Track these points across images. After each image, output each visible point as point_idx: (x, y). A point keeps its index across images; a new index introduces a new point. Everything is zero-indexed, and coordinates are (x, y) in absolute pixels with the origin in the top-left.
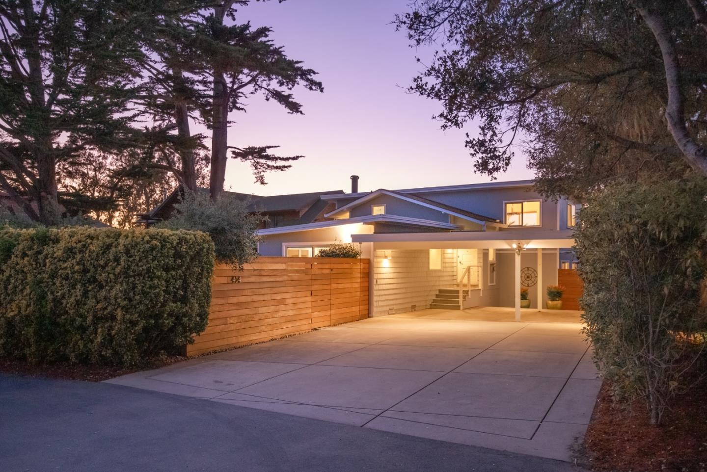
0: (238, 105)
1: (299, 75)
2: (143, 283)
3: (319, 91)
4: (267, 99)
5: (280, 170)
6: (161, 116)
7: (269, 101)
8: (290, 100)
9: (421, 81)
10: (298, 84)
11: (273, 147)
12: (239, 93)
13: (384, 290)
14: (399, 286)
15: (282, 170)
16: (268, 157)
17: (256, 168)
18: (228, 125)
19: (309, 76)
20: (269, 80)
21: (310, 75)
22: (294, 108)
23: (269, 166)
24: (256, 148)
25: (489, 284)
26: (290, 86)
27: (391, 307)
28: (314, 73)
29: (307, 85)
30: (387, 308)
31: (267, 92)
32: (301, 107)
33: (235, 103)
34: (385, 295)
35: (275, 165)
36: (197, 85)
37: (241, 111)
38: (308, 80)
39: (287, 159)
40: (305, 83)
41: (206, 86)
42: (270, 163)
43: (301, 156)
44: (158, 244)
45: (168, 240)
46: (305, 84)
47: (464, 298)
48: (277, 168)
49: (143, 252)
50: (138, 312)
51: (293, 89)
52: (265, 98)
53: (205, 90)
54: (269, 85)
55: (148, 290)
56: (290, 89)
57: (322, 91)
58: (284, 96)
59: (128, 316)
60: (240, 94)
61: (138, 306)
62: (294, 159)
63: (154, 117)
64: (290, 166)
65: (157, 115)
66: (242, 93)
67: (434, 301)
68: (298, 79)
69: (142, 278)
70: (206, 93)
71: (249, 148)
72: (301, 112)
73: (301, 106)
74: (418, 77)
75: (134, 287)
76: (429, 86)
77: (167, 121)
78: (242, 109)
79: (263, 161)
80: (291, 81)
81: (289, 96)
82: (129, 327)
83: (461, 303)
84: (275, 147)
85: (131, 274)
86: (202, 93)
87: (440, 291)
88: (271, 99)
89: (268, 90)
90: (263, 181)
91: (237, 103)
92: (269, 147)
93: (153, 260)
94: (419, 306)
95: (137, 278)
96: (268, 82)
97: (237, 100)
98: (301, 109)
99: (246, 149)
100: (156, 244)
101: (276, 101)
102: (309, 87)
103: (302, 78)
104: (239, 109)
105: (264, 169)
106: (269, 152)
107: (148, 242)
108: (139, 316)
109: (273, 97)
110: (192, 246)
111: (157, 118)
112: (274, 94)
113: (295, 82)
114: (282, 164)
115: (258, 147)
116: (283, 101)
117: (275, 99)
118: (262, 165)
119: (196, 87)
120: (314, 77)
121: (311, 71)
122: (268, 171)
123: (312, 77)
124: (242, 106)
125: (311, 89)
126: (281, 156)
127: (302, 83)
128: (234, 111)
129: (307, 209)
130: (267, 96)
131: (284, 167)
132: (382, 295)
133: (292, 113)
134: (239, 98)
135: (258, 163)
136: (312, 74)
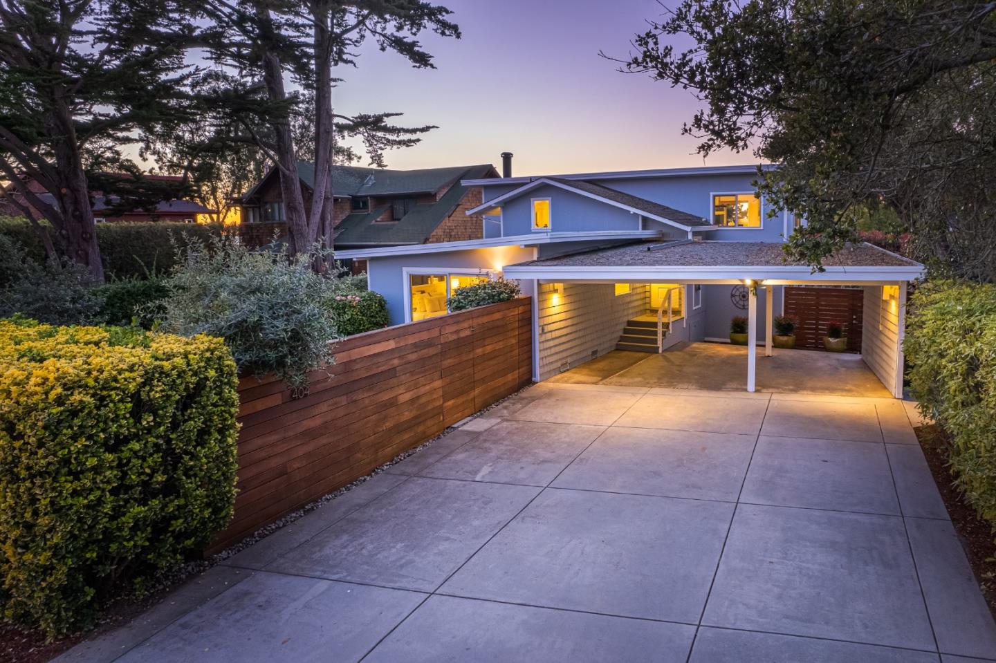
0: (345, 57)
1: (427, 15)
2: (54, 489)
3: (454, 36)
4: (383, 49)
5: (404, 147)
6: (250, 70)
7: (386, 52)
8: (416, 49)
9: (656, 43)
10: (425, 27)
11: (393, 115)
12: (346, 39)
13: (553, 339)
14: (574, 329)
15: (408, 146)
16: (386, 129)
17: (371, 145)
18: (332, 84)
19: (439, 17)
20: (385, 23)
21: (441, 14)
22: (422, 59)
23: (388, 141)
24: (369, 117)
25: (694, 308)
26: (414, 30)
27: (564, 361)
28: (447, 12)
29: (437, 29)
30: (559, 364)
31: (382, 38)
32: (432, 59)
33: (340, 53)
34: (555, 346)
35: (397, 139)
36: (286, 30)
37: (350, 65)
38: (438, 21)
39: (414, 131)
40: (433, 25)
41: (298, 31)
42: (389, 137)
43: (433, 127)
44: (88, 399)
45: (114, 384)
46: (435, 28)
47: (664, 334)
48: (400, 143)
49: (45, 428)
50: (50, 548)
51: (419, 34)
52: (379, 47)
53: (299, 37)
54: (384, 29)
55: (70, 501)
56: (415, 34)
57: (458, 37)
58: (407, 44)
59: (28, 557)
60: (347, 42)
61: (48, 536)
62: (423, 130)
63: (241, 72)
64: (418, 140)
65: (245, 69)
66: (350, 40)
67: (622, 339)
68: (425, 21)
69: (49, 480)
70: (300, 40)
71: (361, 117)
72: (432, 66)
73: (431, 57)
74: (648, 35)
75: (33, 500)
76: (675, 57)
77: (259, 77)
78: (351, 62)
79: (380, 134)
80: (416, 23)
81: (414, 44)
82: (35, 578)
83: (660, 344)
84: (397, 114)
85: (23, 474)
86: (295, 40)
87: (630, 323)
88: (388, 48)
89: (384, 36)
90: (381, 161)
91: (344, 53)
92: (388, 115)
93: (74, 438)
94: (602, 350)
95: (38, 481)
96: (383, 25)
97: (345, 50)
98: (432, 61)
99: (356, 118)
100: (81, 401)
101: (395, 51)
102: (440, 31)
103: (430, 19)
104: (346, 62)
105: (382, 146)
106: (389, 122)
107: (60, 401)
108: (54, 555)
109: (390, 46)
110: (178, 381)
111: (244, 72)
112: (394, 42)
113: (420, 25)
114: (408, 137)
115: (372, 114)
116: (405, 50)
117: (394, 47)
118: (379, 140)
119: (283, 32)
120: (446, 17)
121: (442, 10)
122: (388, 148)
123: (444, 18)
124: (350, 58)
125: (443, 33)
126: (405, 127)
127: (431, 25)
128: (341, 64)
129: (446, 190)
130: (382, 45)
131: (410, 141)
132: (550, 348)
133: (419, 67)
134: (347, 46)
135: (373, 137)
136: (444, 13)
